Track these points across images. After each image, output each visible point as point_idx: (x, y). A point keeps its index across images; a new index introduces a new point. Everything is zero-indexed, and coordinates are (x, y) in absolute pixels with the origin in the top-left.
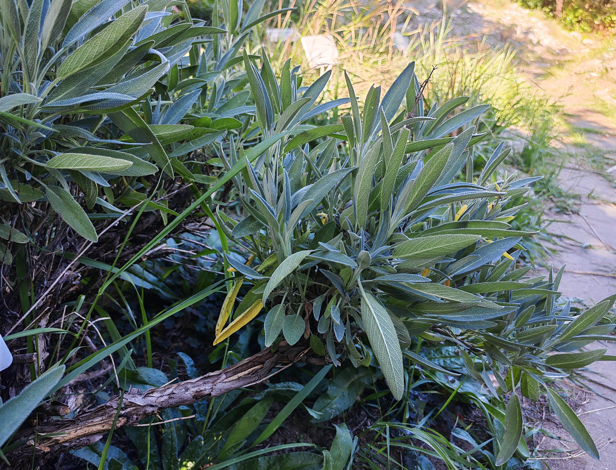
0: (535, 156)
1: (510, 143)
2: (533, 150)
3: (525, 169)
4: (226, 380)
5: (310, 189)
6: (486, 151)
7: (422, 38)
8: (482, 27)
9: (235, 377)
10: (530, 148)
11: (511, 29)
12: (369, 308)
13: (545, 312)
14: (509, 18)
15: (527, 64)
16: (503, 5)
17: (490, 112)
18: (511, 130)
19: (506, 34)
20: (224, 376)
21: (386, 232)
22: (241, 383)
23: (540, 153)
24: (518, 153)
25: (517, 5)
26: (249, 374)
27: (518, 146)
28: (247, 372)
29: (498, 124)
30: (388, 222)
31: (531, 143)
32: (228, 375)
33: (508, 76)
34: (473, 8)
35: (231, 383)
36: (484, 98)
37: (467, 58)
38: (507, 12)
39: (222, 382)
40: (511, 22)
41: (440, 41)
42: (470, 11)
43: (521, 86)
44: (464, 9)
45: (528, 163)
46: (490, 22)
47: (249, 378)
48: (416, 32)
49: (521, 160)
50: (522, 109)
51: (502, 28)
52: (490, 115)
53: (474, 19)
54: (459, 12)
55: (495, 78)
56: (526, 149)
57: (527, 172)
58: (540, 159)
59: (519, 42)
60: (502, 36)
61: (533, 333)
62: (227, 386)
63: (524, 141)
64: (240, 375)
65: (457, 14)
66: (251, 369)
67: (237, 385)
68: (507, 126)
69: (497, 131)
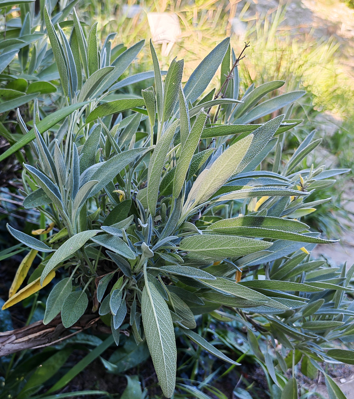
0: (343, 140)
1: (323, 126)
2: (342, 135)
3: (333, 151)
4: (16, 341)
5: (102, 167)
6: (301, 132)
7: (258, 25)
8: (312, 20)
9: (26, 338)
10: (340, 132)
11: (336, 26)
12: (149, 299)
13: (333, 304)
14: (335, 16)
15: (347, 58)
16: (332, 4)
17: (309, 97)
18: (327, 115)
19: (331, 30)
20: (14, 337)
21: (176, 220)
22: (30, 345)
23: (348, 138)
24: (329, 137)
25: (345, 5)
26: (39, 336)
27: (330, 130)
28: (38, 334)
29: (315, 109)
30: (179, 210)
31: (341, 128)
32: (18, 337)
33: (329, 66)
34: (306, 4)
35: (20, 344)
36: (305, 84)
37: (295, 47)
38: (335, 10)
39: (12, 343)
40: (338, 20)
41: (273, 29)
42: (303, 7)
43: (339, 77)
44: (299, 4)
45: (336, 146)
46: (319, 18)
47: (39, 340)
48: (253, 18)
49: (331, 142)
50: (338, 97)
51: (329, 24)
52: (309, 100)
53: (306, 14)
54: (294, 6)
55: (318, 67)
56: (336, 134)
57: (335, 154)
58: (347, 143)
59: (341, 37)
60: (328, 31)
61: (319, 325)
62: (16, 347)
63: (335, 126)
64: (31, 336)
65: (292, 8)
66: (43, 332)
67: (26, 346)
68: (322, 111)
69: (313, 114)
